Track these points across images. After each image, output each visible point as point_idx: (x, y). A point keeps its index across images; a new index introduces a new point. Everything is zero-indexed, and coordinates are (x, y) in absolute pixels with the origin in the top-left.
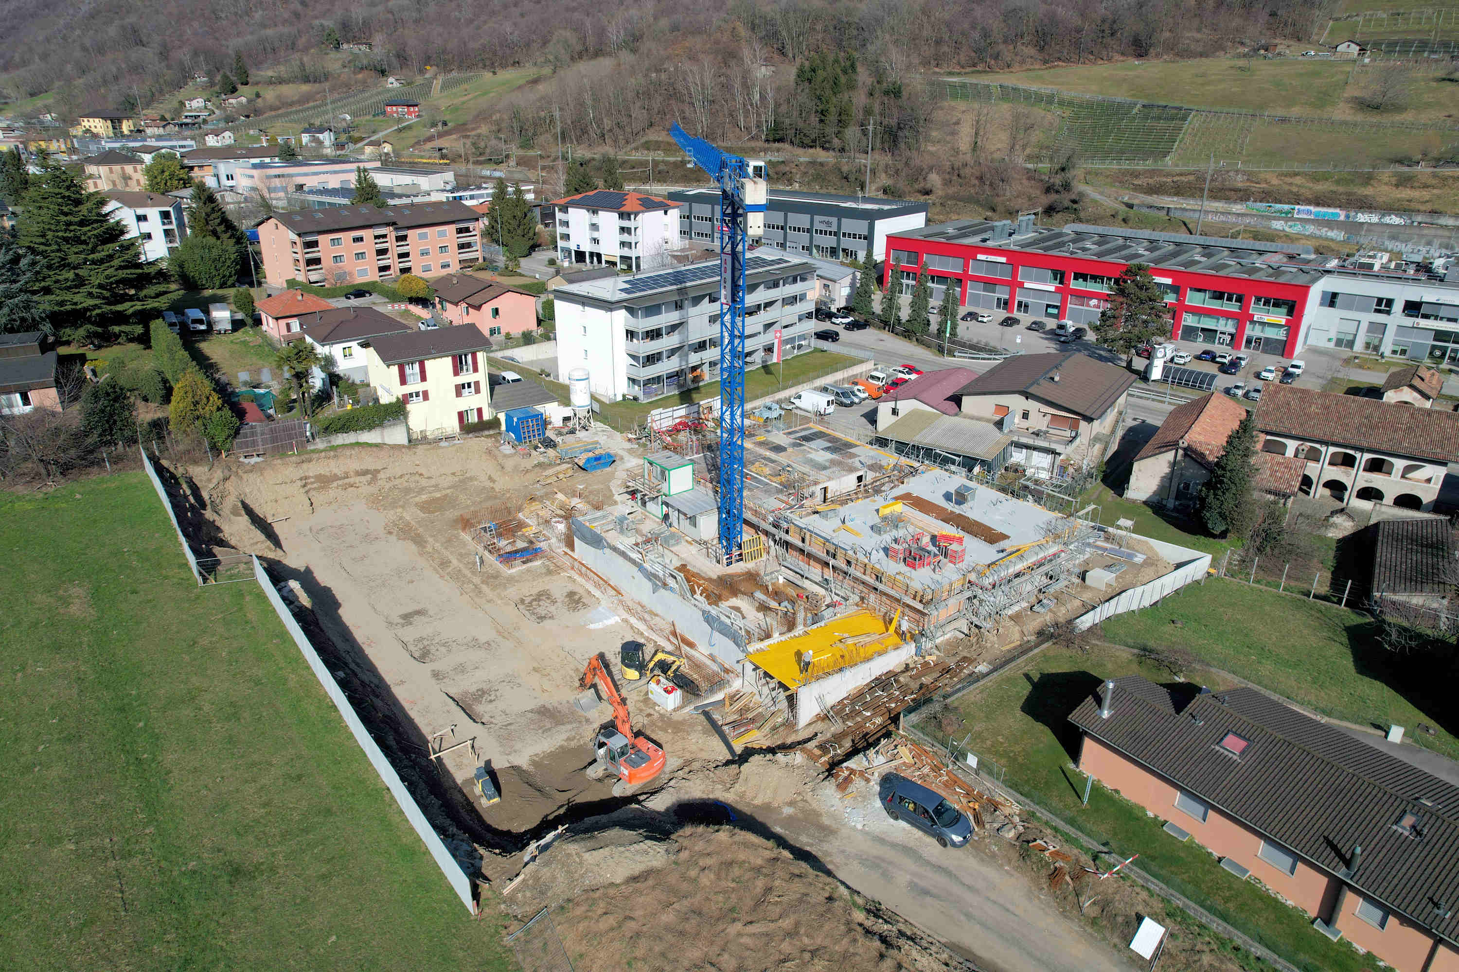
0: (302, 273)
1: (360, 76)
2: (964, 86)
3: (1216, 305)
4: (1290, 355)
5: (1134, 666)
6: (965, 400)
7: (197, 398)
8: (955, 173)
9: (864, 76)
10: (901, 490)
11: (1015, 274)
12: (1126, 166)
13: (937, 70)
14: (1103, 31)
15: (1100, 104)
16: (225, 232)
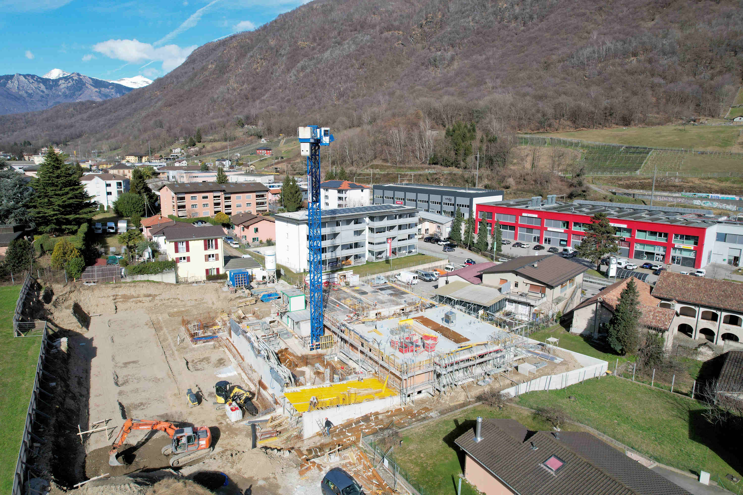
0: (175, 212)
1: (250, 138)
2: (532, 139)
3: (652, 239)
4: (699, 267)
5: (530, 420)
6: (484, 276)
7: (65, 251)
8: (523, 178)
9: (479, 134)
10: (420, 314)
11: (542, 224)
12: (614, 175)
13: (519, 132)
14: (606, 113)
15: (603, 147)
16: (144, 192)
